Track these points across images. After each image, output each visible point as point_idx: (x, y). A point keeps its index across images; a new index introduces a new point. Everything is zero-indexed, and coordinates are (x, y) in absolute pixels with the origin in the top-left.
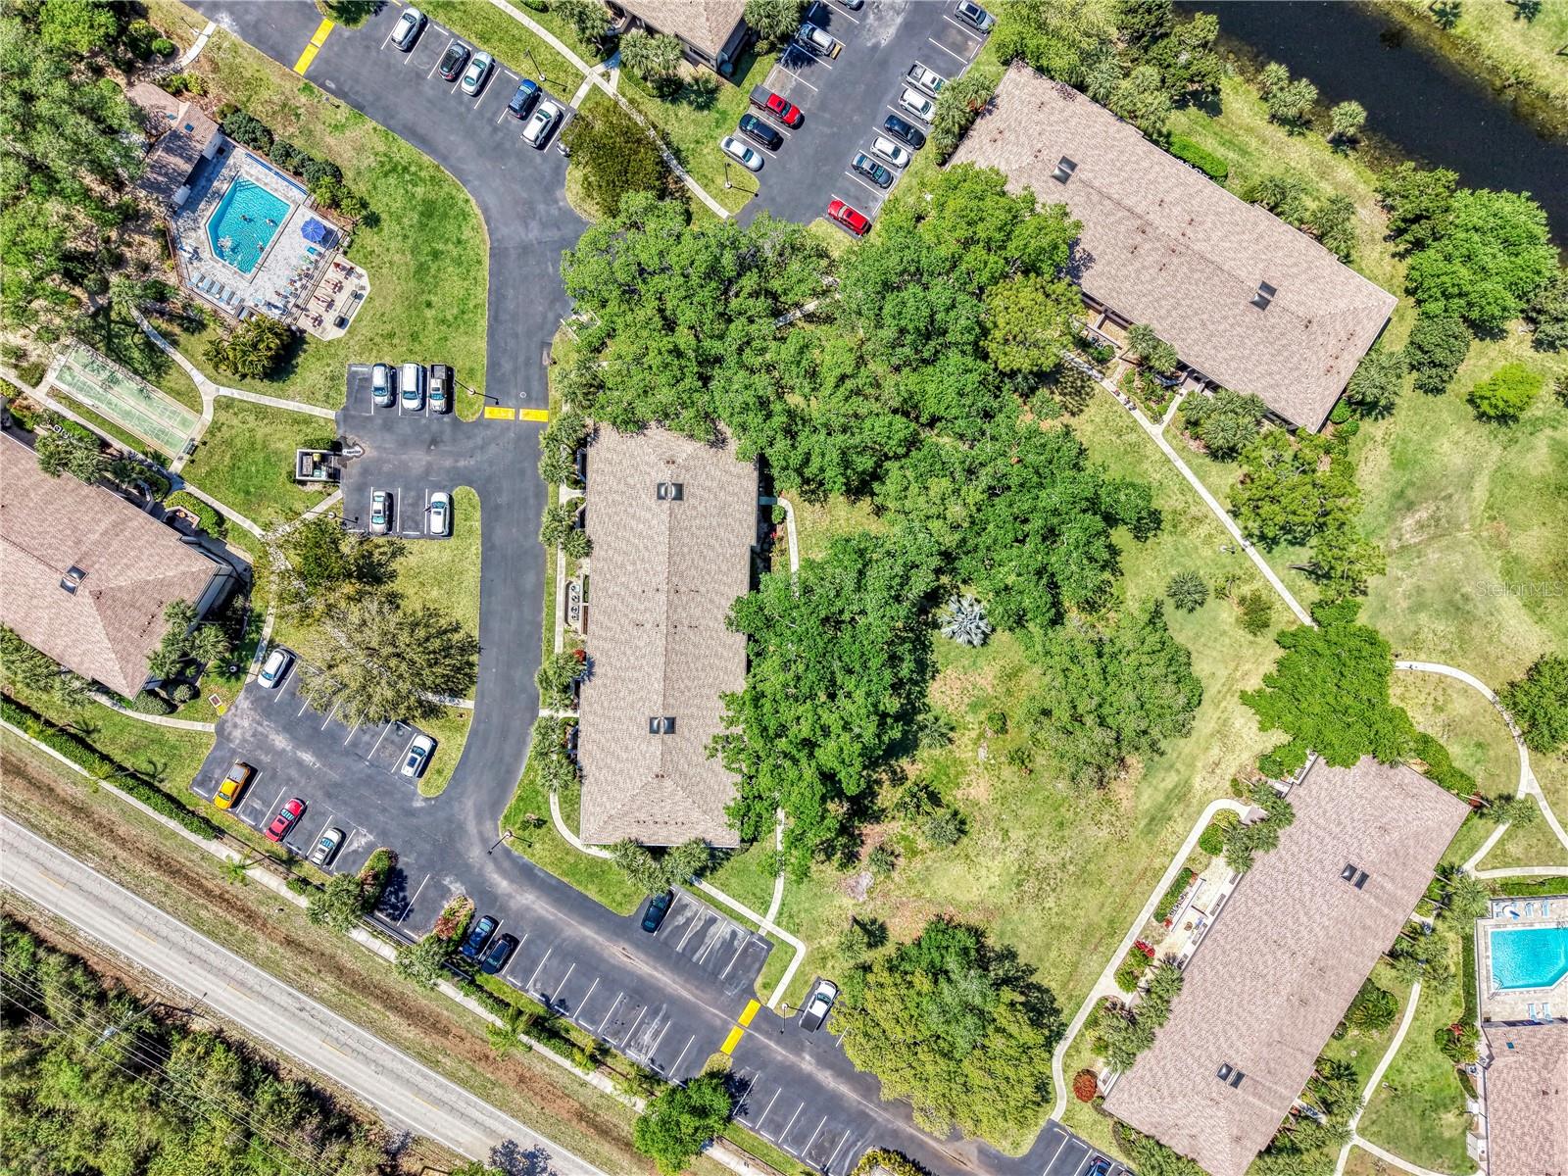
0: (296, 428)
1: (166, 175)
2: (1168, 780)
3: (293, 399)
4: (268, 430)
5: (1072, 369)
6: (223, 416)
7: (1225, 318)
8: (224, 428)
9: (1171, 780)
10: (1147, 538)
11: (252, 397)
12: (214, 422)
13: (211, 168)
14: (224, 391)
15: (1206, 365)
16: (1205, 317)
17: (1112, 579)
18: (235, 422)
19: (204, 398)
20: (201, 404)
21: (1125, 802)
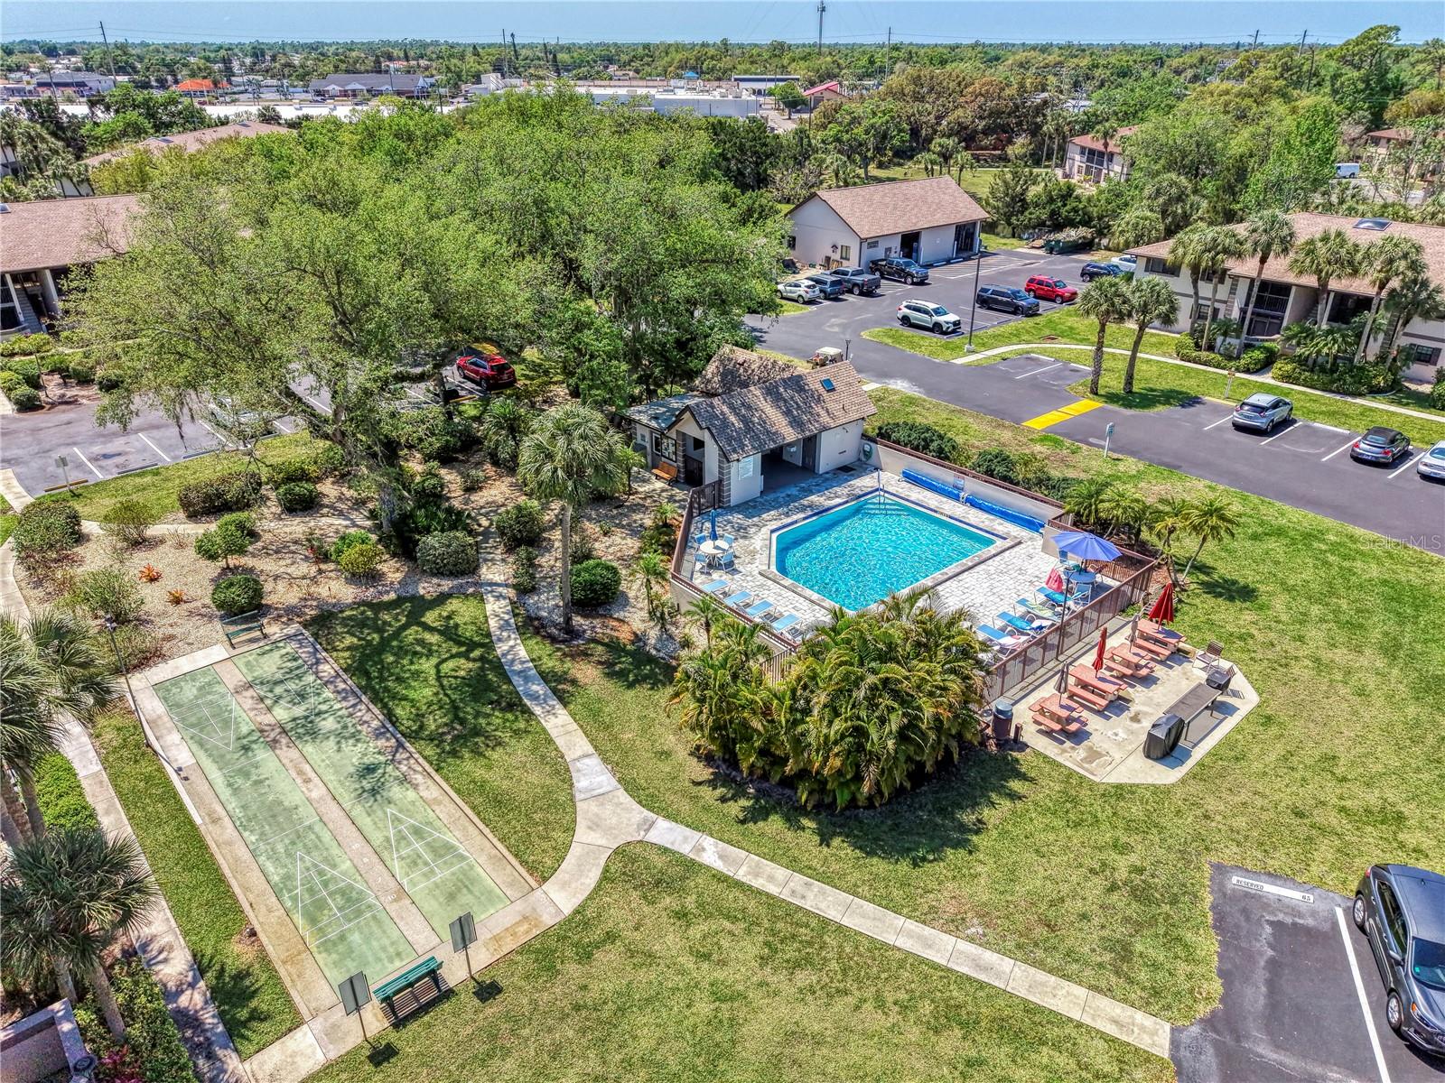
0: (950, 1043)
1: (744, 420)
3: (955, 925)
4: (810, 1016)
6: (622, 911)
8: (608, 957)
11: (775, 879)
12: (580, 918)
13: (813, 481)
14: (667, 833)
18: (671, 942)
19: (582, 834)
20: (561, 853)
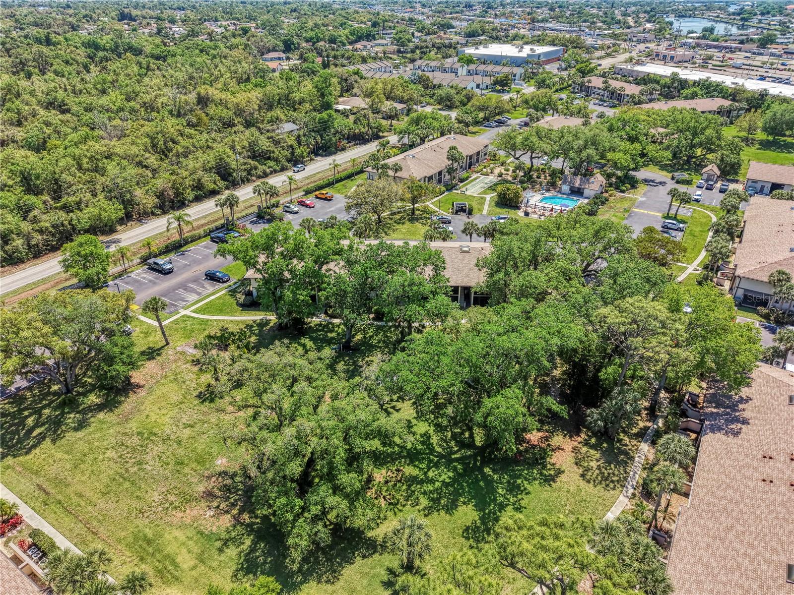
2: (187, 556)
5: (626, 472)
7: (751, 546)
9: (186, 561)
10: (468, 538)
15: (683, 544)
16: (740, 528)
17: (421, 507)
21: (180, 515)
